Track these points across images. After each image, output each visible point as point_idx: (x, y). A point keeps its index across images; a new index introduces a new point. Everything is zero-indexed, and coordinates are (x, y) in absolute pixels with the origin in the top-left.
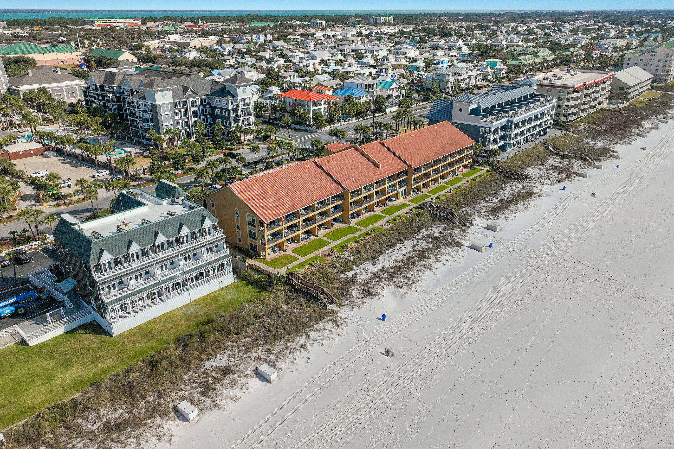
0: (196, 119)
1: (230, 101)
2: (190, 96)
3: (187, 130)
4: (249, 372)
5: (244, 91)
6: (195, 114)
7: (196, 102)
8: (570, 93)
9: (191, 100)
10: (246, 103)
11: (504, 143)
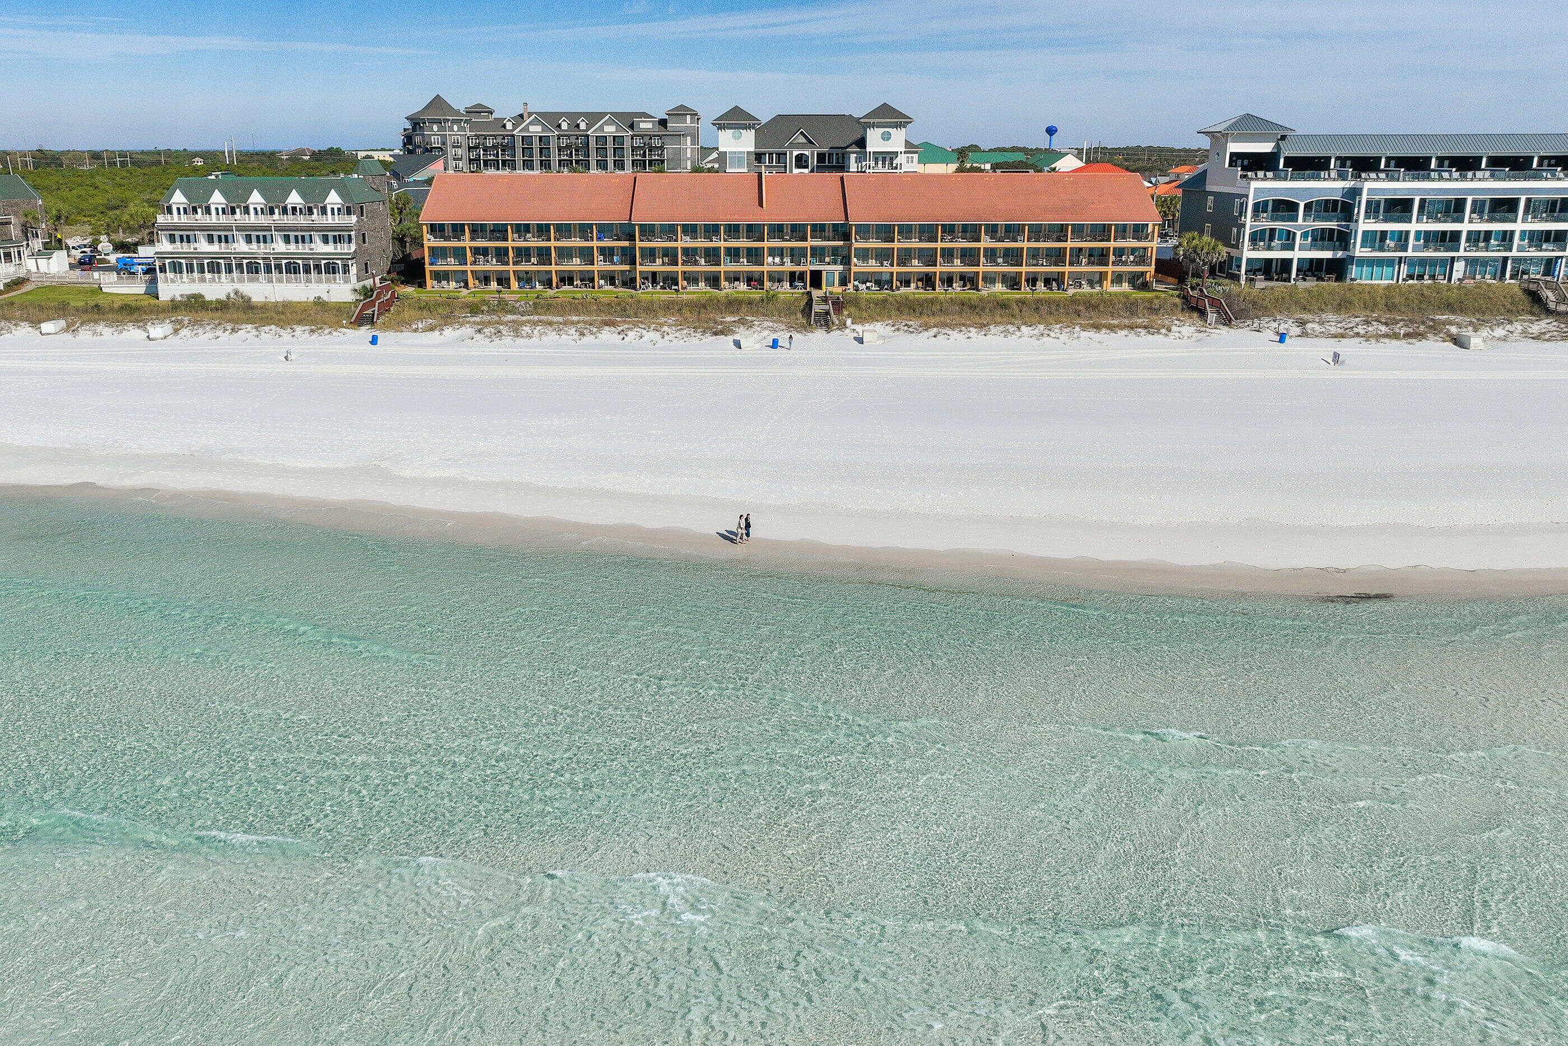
7: (805, 158)
9: (795, 153)
10: (895, 163)
11: (1340, 254)
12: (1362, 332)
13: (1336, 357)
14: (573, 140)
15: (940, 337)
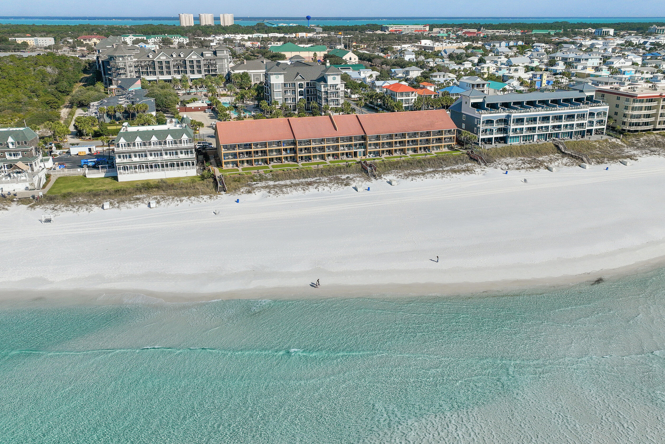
0: (302, 97)
1: (322, 86)
2: (299, 80)
3: (294, 104)
4: (146, 202)
5: (334, 79)
6: (301, 94)
7: (302, 85)
8: (634, 101)
9: (299, 83)
10: (337, 88)
11: (505, 135)
12: (523, 167)
13: (525, 180)
14: (179, 62)
15: (414, 180)
